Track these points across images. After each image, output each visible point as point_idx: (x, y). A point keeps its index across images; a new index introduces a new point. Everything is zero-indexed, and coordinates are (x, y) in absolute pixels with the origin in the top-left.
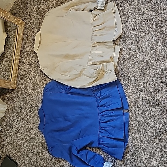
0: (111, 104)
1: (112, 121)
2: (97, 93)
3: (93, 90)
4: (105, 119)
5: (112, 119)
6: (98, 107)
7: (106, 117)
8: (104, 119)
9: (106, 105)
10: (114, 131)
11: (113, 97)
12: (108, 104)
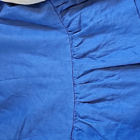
0: (111, 51)
1: (113, 99)
2: (70, 19)
3: (60, 8)
4: (90, 92)
5: (112, 95)
6: (74, 60)
7: (95, 87)
8: (88, 92)
9: (98, 53)
10: (118, 132)
11: (117, 29)
12: (103, 50)
